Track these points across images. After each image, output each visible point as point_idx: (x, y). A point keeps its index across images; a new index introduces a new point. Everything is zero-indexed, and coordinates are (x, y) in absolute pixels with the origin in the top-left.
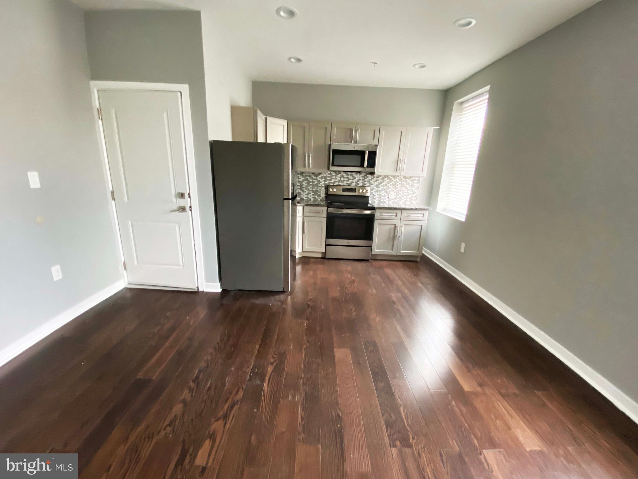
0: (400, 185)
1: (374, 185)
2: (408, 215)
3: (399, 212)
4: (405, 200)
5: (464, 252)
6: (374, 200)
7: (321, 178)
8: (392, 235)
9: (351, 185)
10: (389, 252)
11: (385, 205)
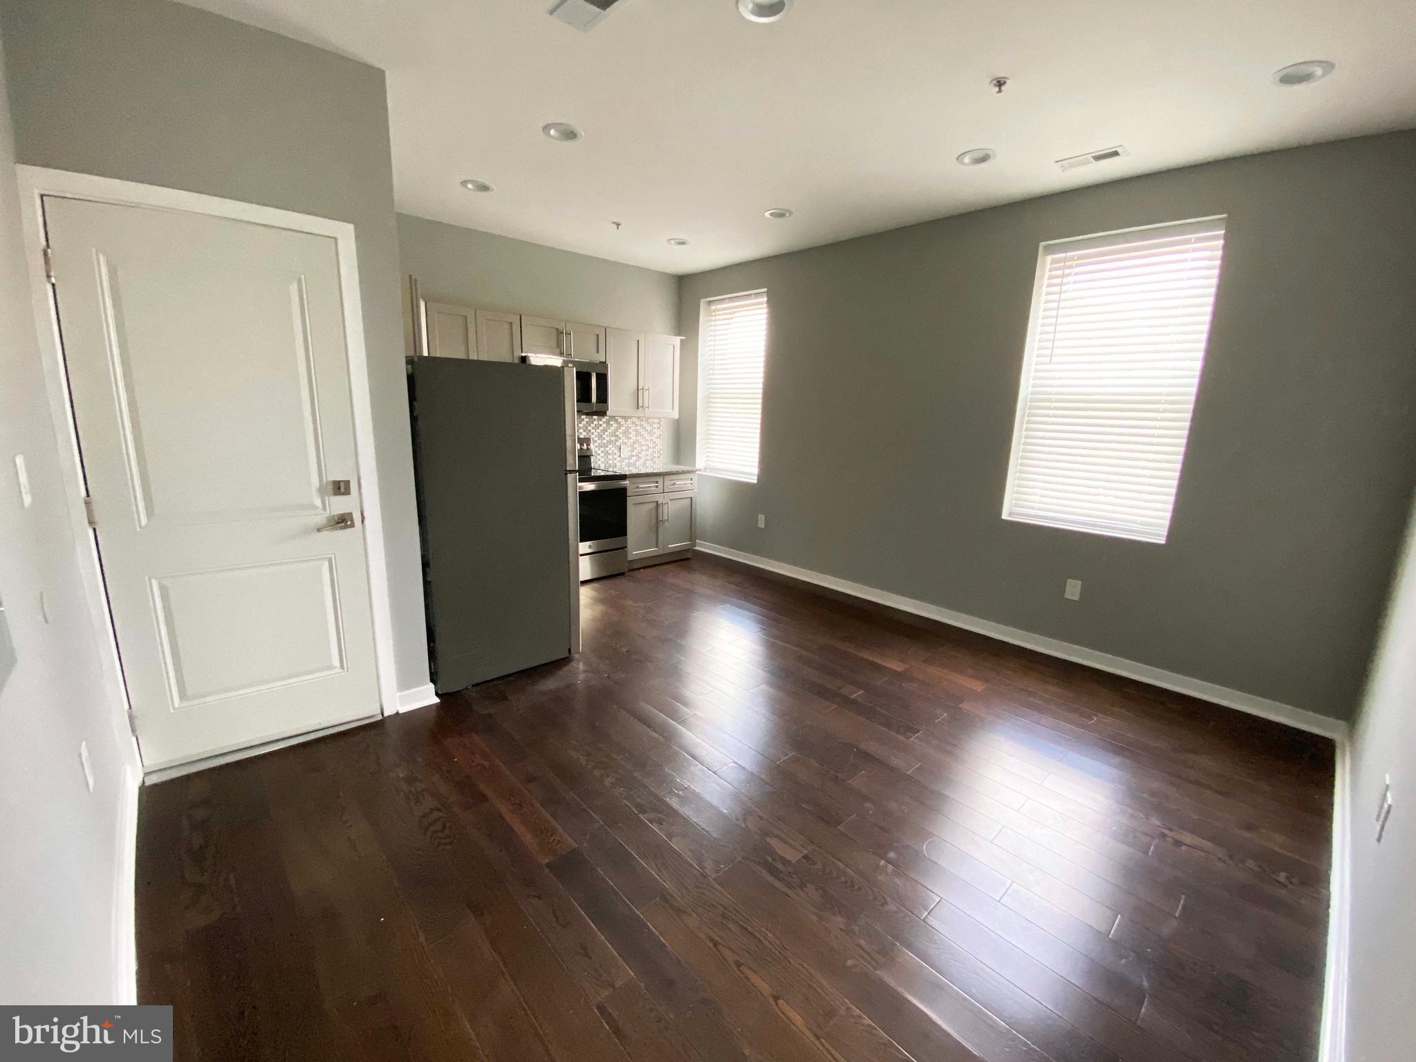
0: (634, 433)
2: (673, 482)
3: (660, 480)
4: (644, 458)
5: (766, 526)
6: (599, 463)
8: (654, 521)
10: (651, 550)
11: (615, 470)
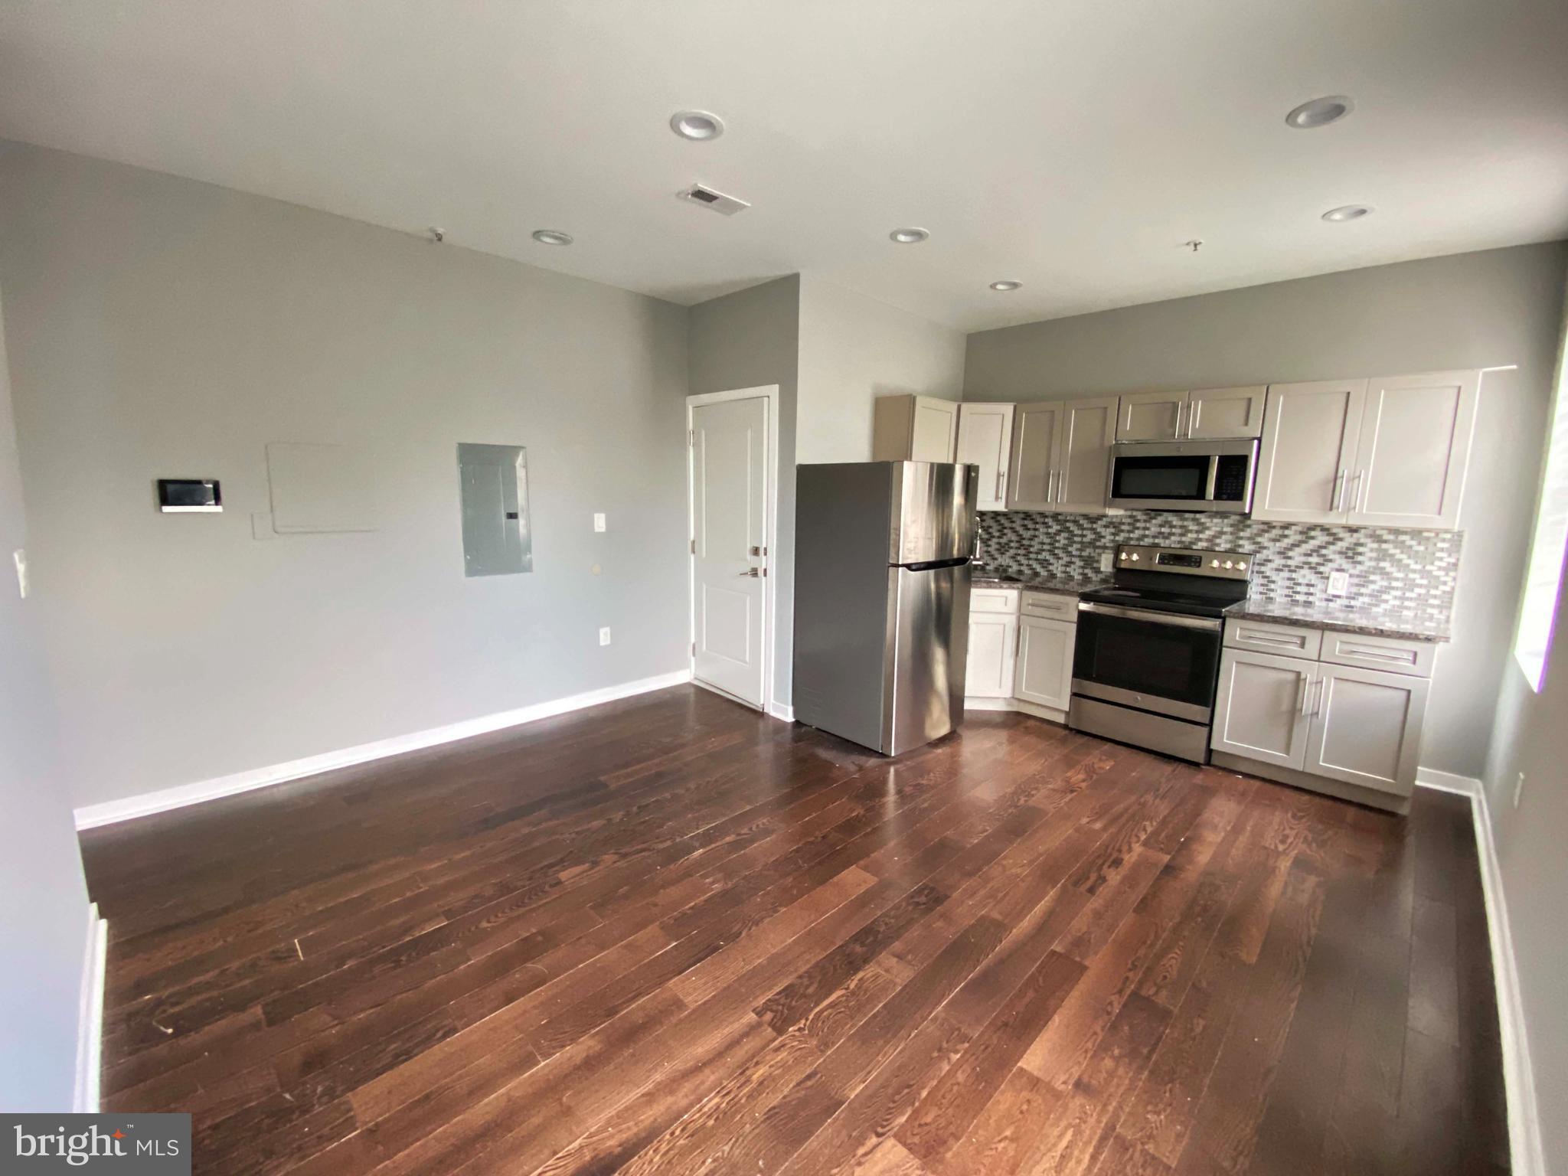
0: (1374, 555)
1: (1272, 549)
2: (1350, 647)
3: (1313, 637)
4: (1397, 603)
6: (1272, 595)
7: (1106, 526)
9: (1195, 547)
10: (1273, 754)
